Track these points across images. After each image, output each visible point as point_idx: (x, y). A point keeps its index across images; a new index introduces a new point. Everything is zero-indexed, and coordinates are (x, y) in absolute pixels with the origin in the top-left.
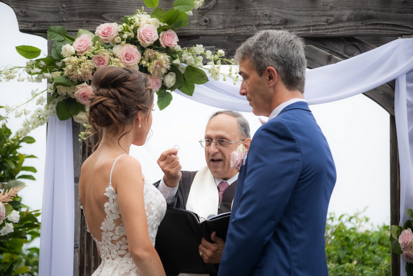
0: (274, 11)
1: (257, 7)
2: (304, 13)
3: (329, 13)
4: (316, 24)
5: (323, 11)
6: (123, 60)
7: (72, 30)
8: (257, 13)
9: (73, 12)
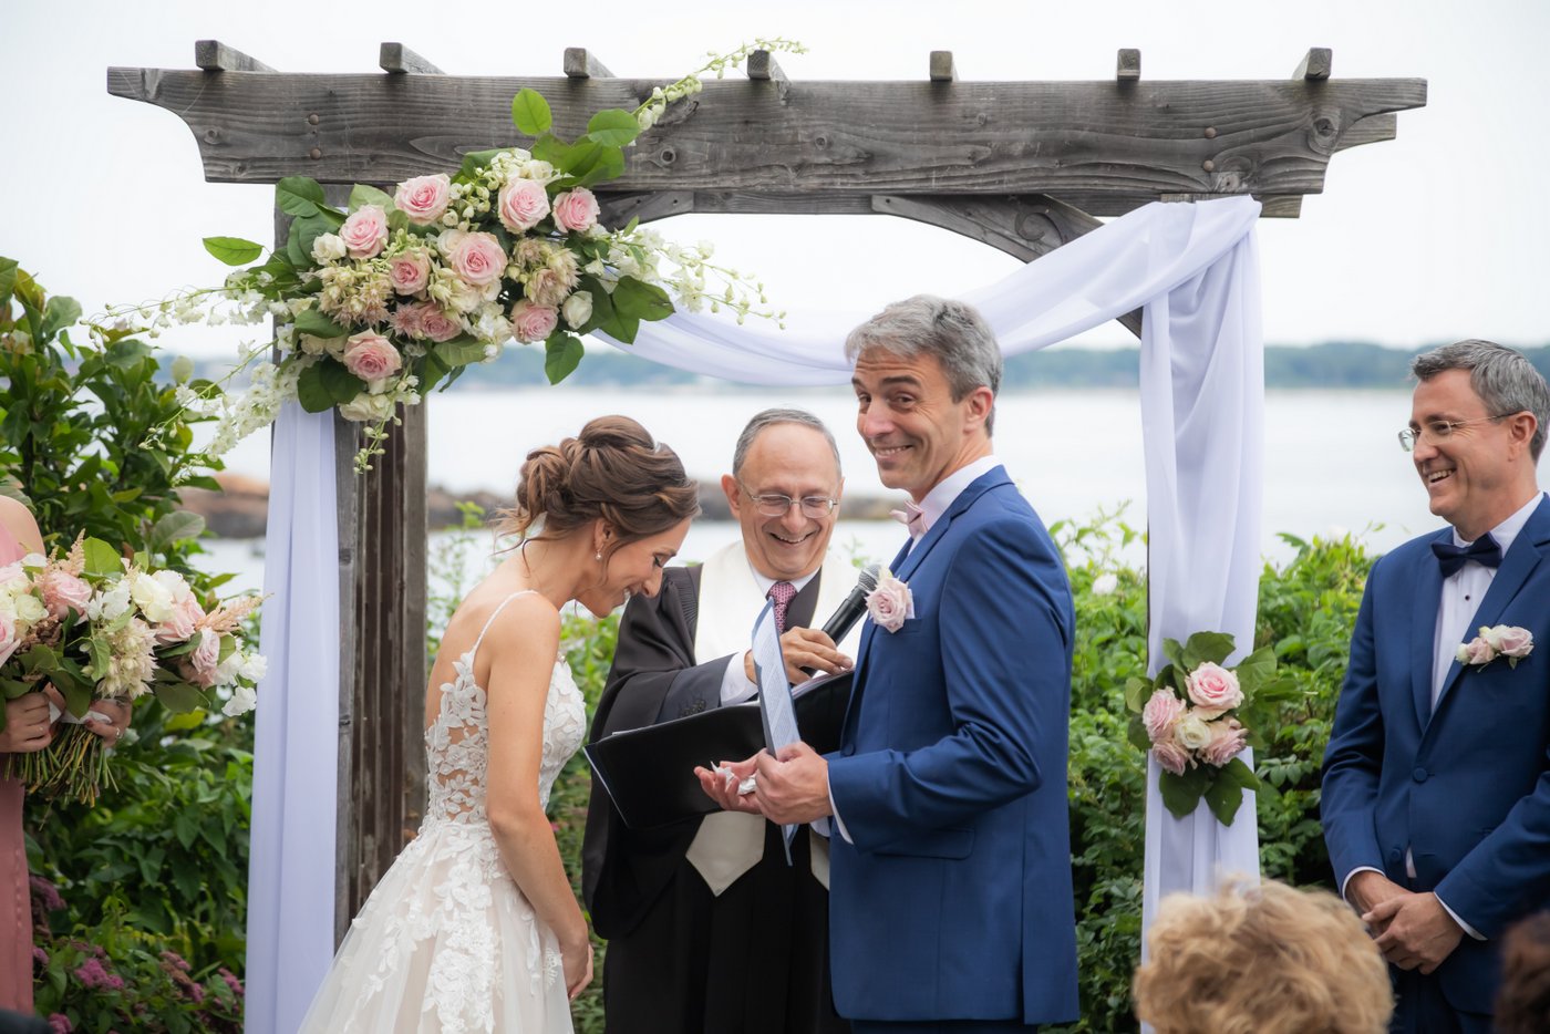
0: (841, 131)
1: (797, 120)
2: (916, 136)
3: (978, 135)
4: (945, 163)
5: (964, 130)
6: (462, 272)
7: (335, 178)
8: (796, 135)
9: (339, 133)
